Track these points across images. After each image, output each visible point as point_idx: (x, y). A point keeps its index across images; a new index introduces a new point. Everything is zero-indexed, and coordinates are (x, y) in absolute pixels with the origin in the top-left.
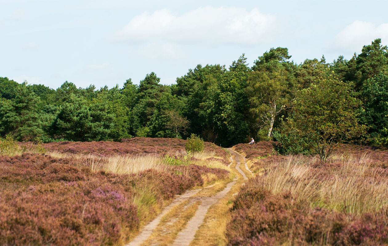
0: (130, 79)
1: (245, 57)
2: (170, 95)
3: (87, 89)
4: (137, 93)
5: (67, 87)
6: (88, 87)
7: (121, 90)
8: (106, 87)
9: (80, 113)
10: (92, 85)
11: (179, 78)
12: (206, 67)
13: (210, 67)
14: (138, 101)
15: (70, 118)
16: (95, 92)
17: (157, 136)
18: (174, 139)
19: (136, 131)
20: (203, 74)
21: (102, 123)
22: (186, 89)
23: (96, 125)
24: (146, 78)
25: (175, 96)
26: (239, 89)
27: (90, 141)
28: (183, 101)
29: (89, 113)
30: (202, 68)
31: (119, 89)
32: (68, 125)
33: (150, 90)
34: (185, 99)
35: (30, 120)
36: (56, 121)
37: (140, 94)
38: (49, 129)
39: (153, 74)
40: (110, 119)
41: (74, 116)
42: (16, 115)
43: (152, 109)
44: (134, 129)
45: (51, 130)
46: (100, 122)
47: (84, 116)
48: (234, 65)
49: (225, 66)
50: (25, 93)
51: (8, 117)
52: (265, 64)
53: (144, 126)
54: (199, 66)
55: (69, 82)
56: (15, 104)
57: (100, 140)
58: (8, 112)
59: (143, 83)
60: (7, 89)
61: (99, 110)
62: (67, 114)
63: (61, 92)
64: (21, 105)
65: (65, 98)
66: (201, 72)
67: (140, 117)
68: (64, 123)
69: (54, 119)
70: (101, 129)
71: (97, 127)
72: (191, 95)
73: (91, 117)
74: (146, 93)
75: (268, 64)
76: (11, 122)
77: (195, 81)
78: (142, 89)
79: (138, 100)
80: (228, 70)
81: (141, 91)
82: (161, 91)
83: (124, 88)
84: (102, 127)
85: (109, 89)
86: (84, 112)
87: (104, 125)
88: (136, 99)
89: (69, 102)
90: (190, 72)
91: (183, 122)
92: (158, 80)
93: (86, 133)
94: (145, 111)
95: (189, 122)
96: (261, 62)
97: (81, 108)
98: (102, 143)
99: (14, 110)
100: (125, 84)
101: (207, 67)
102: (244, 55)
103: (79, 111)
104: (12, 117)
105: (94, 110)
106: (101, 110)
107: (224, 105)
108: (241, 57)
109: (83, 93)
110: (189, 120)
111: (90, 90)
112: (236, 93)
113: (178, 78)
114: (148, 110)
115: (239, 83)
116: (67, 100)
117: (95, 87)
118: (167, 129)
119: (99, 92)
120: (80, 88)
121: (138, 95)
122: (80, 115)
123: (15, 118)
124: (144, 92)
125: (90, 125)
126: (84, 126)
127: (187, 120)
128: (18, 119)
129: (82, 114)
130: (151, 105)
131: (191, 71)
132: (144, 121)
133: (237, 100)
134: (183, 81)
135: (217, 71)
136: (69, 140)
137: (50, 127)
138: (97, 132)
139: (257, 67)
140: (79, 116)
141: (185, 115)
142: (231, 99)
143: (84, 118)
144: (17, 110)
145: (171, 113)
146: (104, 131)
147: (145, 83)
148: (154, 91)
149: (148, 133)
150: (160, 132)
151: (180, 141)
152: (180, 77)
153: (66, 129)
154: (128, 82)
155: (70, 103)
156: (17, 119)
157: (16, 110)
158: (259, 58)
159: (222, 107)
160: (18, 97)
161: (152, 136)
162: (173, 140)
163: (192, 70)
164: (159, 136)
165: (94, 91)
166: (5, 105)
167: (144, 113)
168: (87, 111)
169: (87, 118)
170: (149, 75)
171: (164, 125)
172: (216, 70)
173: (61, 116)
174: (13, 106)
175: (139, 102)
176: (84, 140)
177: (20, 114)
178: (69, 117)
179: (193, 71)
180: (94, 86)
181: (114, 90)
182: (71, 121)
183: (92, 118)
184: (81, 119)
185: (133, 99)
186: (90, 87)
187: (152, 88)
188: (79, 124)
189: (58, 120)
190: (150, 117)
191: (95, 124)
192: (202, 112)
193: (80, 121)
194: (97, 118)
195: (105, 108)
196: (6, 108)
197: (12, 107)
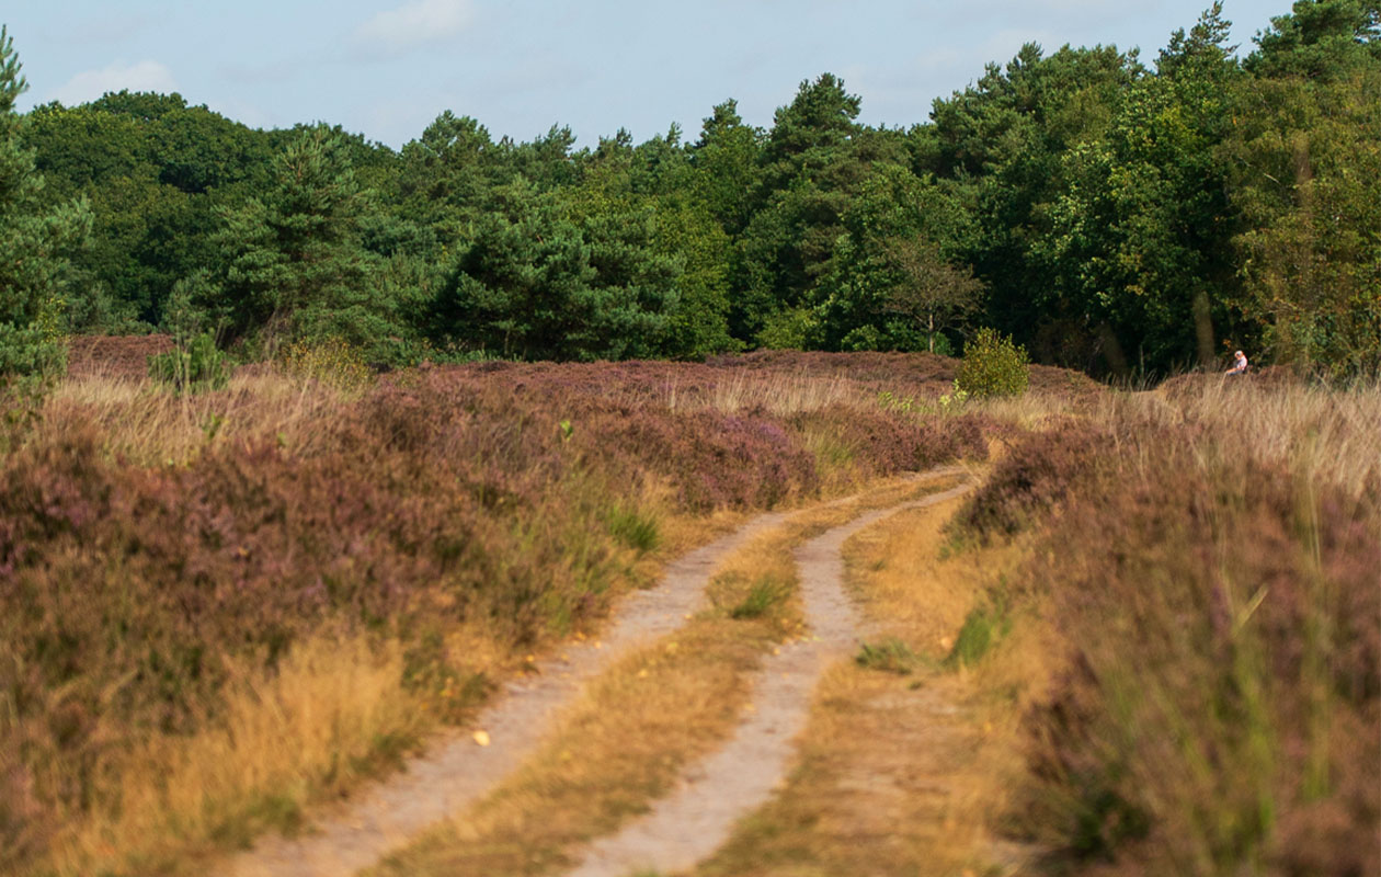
0: (732, 104)
1: (1223, 17)
2: (907, 174)
3: (538, 146)
4: (762, 164)
5: (450, 136)
6: (545, 135)
7: (688, 149)
8: (623, 136)
9: (546, 253)
10: (560, 128)
11: (944, 100)
12: (1059, 57)
13: (1076, 56)
14: (766, 198)
15: (511, 273)
16: (574, 157)
17: (848, 348)
18: (916, 358)
19: (760, 326)
20: (1045, 83)
21: (634, 290)
22: (975, 145)
23: (610, 300)
24: (799, 101)
25: (926, 179)
26: (1192, 152)
27: (587, 360)
28: (960, 198)
29: (585, 250)
30: (1043, 58)
31: (682, 146)
32: (501, 298)
33: (815, 153)
34: (970, 190)
35: (338, 282)
36: (454, 282)
37: (774, 170)
38: (430, 314)
39: (827, 80)
40: (666, 273)
41: (524, 263)
42: (281, 261)
43: (826, 234)
44: (752, 316)
45: (434, 316)
46: (624, 286)
47: (564, 263)
48: (1176, 49)
49: (1136, 52)
50: (318, 171)
51: (252, 266)
52: (1301, 49)
53: (793, 303)
54: (1029, 52)
55: (458, 115)
56: (274, 216)
57: (623, 358)
58: (248, 246)
59: (789, 120)
60: (181, 147)
61: (623, 238)
62: (498, 256)
63: (424, 159)
64: (301, 220)
65: (441, 185)
66: (1037, 75)
67: (773, 267)
68: (487, 289)
69: (446, 276)
70: (632, 314)
71: (615, 306)
72: (990, 172)
73: (592, 265)
74: (798, 166)
75: (1313, 51)
76: (263, 286)
77: (1013, 112)
78: (781, 147)
79: (764, 193)
80: (1152, 67)
81: (778, 155)
82: (866, 156)
83: (705, 142)
84: (634, 307)
85: (636, 143)
86: (566, 248)
87: (642, 297)
88: (758, 188)
89: (461, 203)
90: (993, 75)
91: (957, 287)
92: (853, 106)
93: (571, 329)
94: (798, 244)
95: (982, 286)
96: (1287, 43)
97: (550, 233)
98: (638, 366)
99: (273, 241)
100: (709, 124)
101: (1065, 55)
102: (1218, 9)
103: (541, 245)
104: (266, 266)
105: (602, 239)
106: (627, 240)
107: (1125, 218)
108: (1205, 16)
109: (520, 161)
110: (983, 280)
111: (553, 147)
112: (1177, 164)
113: (938, 103)
114: (810, 240)
115: (1191, 126)
116: (451, 194)
117: (572, 135)
118: (891, 316)
119: (591, 160)
120: (506, 138)
121: (766, 171)
122: (551, 258)
123: (279, 272)
124: (793, 162)
125: (586, 298)
126: (567, 302)
127: (974, 277)
128: (290, 274)
129: (559, 257)
130: (823, 216)
131: (993, 71)
132: (793, 285)
133: (1181, 195)
134: (960, 113)
135: (1104, 71)
136: (505, 357)
137: (430, 304)
138: (615, 327)
139: (1267, 60)
140: (547, 263)
141: (966, 259)
142: (1154, 194)
143: (566, 269)
144: (287, 239)
145: (907, 251)
146: (642, 319)
147: (795, 123)
148: (833, 155)
149: (809, 334)
150: (859, 332)
151: (945, 366)
152: (947, 97)
153: (493, 314)
154: (723, 117)
155: (466, 205)
156: (284, 276)
157: (280, 239)
158: (1278, 23)
159: (1117, 225)
160: (289, 187)
161: (823, 348)
162: (916, 362)
163: (998, 70)
164: (856, 345)
165: (569, 153)
166: (237, 220)
167: (792, 248)
168: (578, 245)
169: (576, 271)
170: (810, 84)
171: (880, 299)
172: (1100, 68)
173: (473, 264)
174: (268, 223)
175: (770, 202)
176: (563, 355)
177: (296, 257)
178: (506, 269)
179: (1004, 72)
180: (567, 133)
181: (658, 151)
182: (512, 281)
183: (594, 270)
184: (552, 274)
185: (742, 191)
186: (550, 136)
187: (825, 141)
188: (544, 294)
189: (464, 278)
190: (815, 267)
191: (606, 294)
192: (1036, 247)
193: (549, 280)
194: (612, 272)
195: (644, 232)
196: (241, 232)
197: (267, 230)
